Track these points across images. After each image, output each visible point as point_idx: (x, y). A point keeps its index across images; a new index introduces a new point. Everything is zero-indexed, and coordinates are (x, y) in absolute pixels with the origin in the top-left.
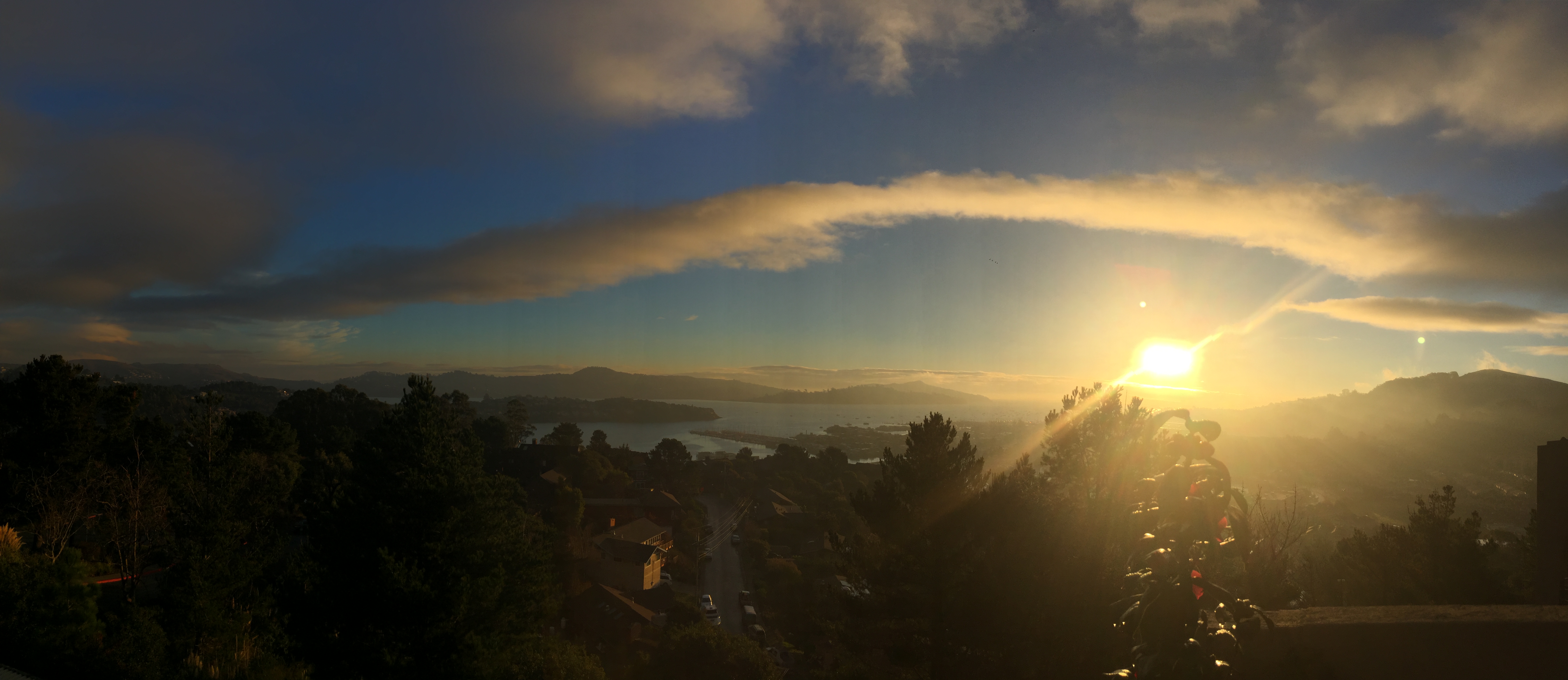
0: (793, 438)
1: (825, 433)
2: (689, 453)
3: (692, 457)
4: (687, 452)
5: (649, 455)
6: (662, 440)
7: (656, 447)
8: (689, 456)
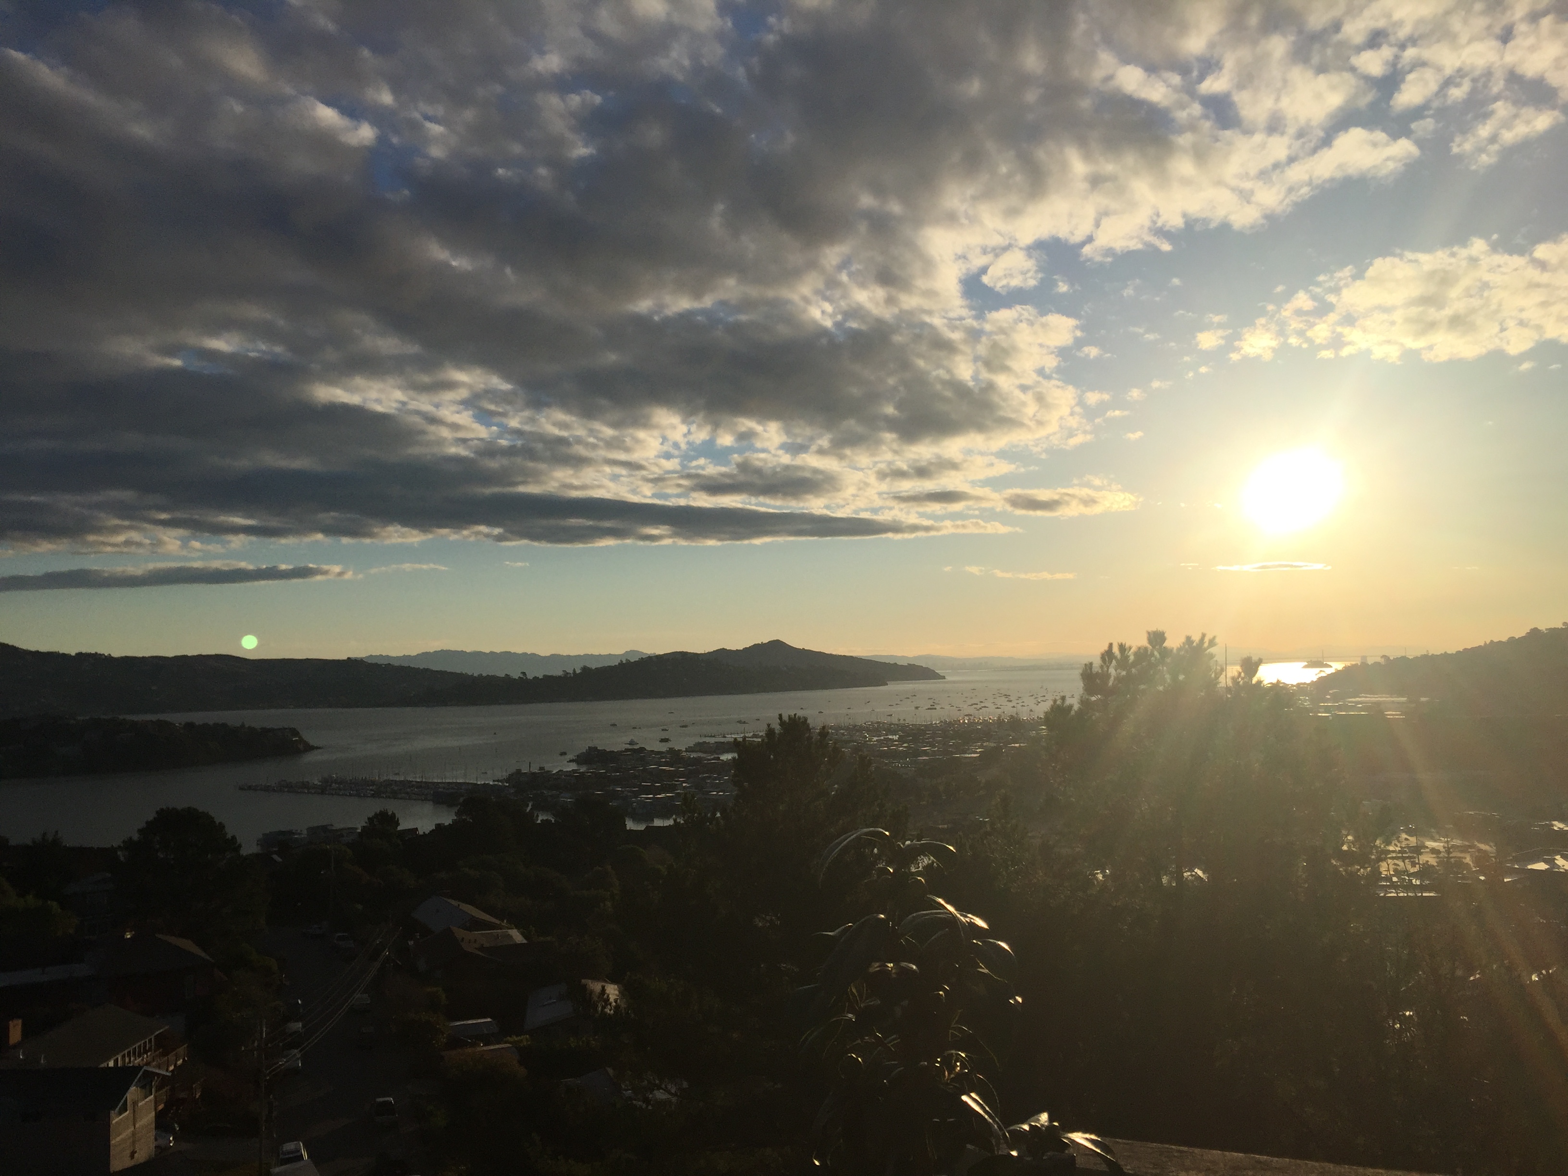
0: (498, 781)
1: (573, 767)
2: (234, 838)
3: (240, 846)
4: (229, 836)
5: (119, 853)
6: (157, 812)
7: (140, 831)
8: (233, 845)
